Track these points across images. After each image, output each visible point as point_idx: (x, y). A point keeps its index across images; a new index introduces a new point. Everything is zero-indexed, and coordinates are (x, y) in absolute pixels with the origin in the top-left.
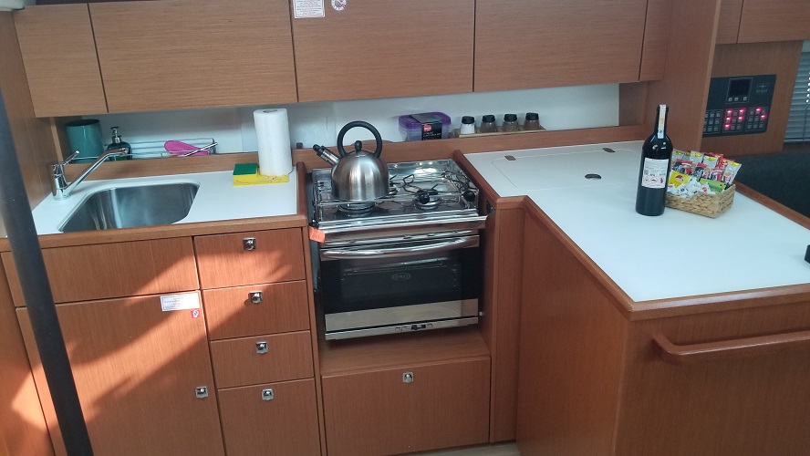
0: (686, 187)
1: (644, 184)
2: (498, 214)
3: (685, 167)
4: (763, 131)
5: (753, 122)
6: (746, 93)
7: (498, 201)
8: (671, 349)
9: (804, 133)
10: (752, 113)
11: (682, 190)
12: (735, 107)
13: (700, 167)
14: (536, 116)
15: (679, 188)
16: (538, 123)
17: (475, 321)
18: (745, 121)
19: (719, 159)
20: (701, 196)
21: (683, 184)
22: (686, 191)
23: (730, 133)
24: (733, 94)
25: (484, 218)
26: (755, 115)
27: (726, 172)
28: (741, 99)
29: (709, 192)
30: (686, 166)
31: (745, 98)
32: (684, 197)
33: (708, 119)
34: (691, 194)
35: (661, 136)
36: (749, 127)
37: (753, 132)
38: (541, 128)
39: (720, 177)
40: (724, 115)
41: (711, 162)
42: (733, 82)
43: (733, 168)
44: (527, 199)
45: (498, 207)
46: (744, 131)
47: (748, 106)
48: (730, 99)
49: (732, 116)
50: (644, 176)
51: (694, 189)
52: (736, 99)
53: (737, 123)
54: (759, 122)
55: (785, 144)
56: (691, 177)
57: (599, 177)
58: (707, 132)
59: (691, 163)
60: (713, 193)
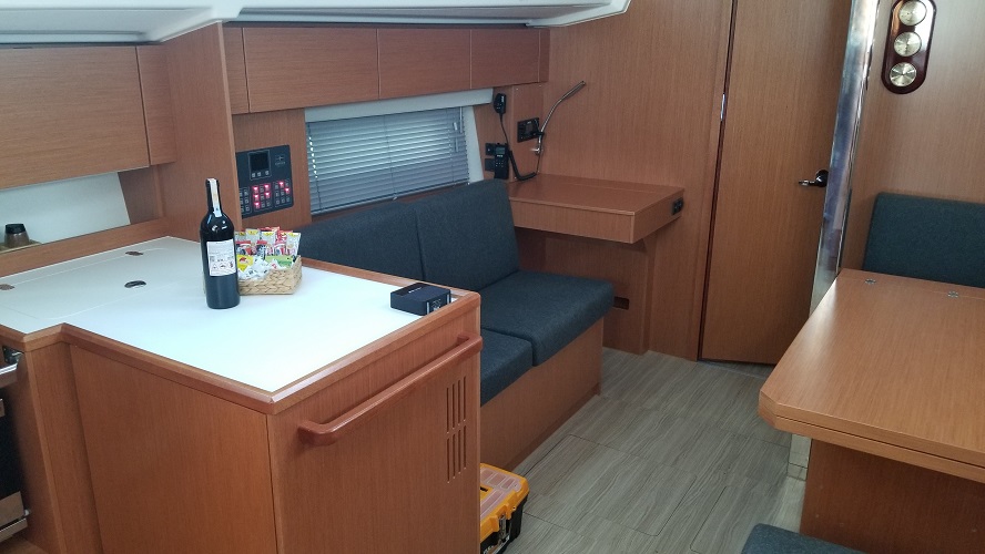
0: (254, 270)
1: (212, 273)
2: (29, 357)
3: (245, 248)
4: (291, 204)
5: (280, 196)
6: (266, 167)
7: (26, 340)
8: (321, 430)
9: (320, 204)
10: (277, 187)
11: (251, 273)
12: (260, 182)
13: (261, 245)
14: (21, 228)
15: (247, 271)
16: (25, 236)
17: (22, 525)
18: (272, 195)
19: (277, 233)
20: (274, 274)
21: (249, 267)
22: (255, 273)
23: (262, 211)
24: (255, 169)
25: (13, 368)
26: (280, 189)
27: (288, 244)
28: (263, 174)
29: (279, 267)
30: (245, 246)
31: (267, 173)
32: (256, 279)
33: (243, 198)
34: (262, 275)
35: (218, 214)
36: (278, 202)
37: (283, 207)
38: (32, 242)
39: (284, 251)
40: (252, 192)
41: (270, 236)
42: (253, 156)
43: (293, 239)
44: (66, 327)
45: (28, 348)
46: (274, 208)
47: (271, 181)
48: (254, 175)
49: (259, 194)
50: (211, 264)
51: (263, 268)
52: (259, 174)
53: (265, 200)
54: (285, 196)
55: (314, 216)
56: (254, 257)
57: (143, 283)
58: (245, 211)
59: (249, 242)
60: (285, 268)
